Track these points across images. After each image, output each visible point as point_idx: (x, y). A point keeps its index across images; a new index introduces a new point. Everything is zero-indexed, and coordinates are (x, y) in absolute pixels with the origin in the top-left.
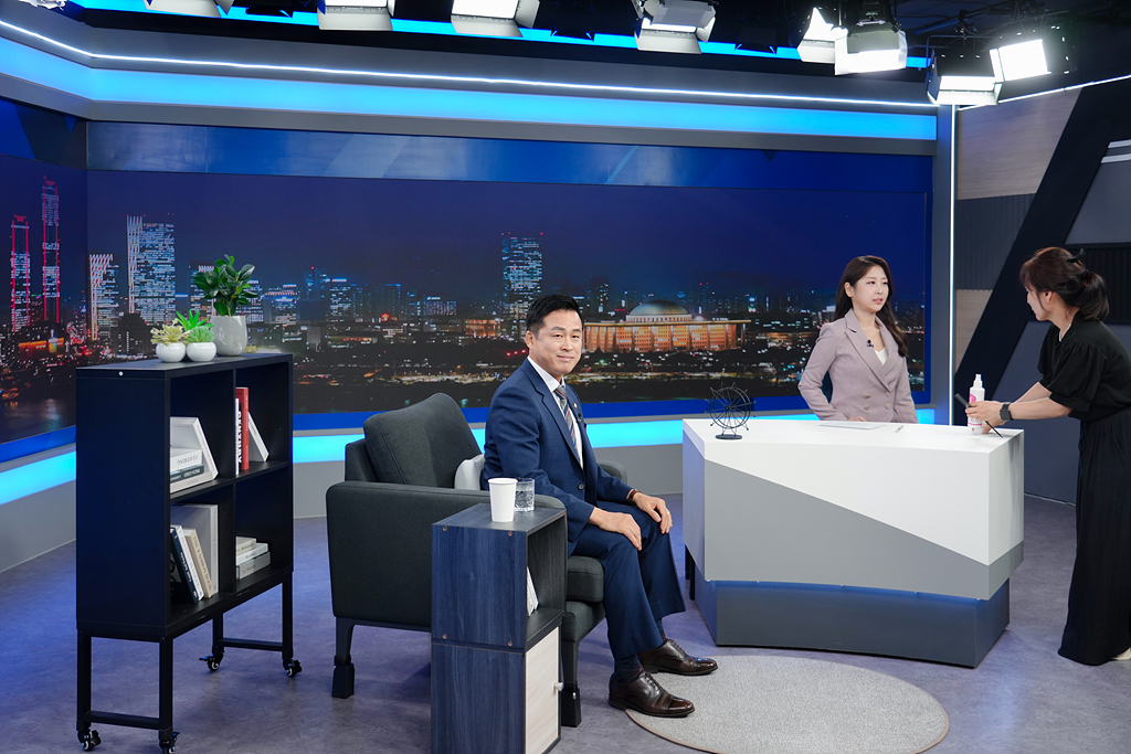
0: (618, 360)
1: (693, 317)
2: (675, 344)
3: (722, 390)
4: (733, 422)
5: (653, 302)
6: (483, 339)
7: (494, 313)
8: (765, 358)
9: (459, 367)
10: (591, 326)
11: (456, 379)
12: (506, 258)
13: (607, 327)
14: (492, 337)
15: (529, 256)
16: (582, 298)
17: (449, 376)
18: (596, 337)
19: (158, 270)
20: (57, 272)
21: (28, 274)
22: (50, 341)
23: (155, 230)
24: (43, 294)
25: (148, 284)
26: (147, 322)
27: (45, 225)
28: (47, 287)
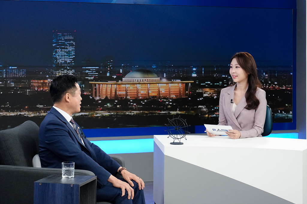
0: (117, 104)
1: (161, 79)
2: (150, 95)
3: (173, 119)
4: (179, 136)
5: (138, 71)
6: (40, 91)
7: (47, 76)
8: (202, 103)
9: (26, 107)
10: (102, 84)
11: (25, 114)
12: (55, 45)
13: (112, 84)
14: (46, 90)
15: (68, 43)
16: (98, 68)
17: (21, 112)
18: (105, 91)
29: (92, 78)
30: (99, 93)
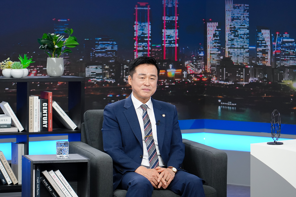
19: (241, 32)
20: (176, 33)
21: (149, 33)
22: (168, 71)
23: (239, 8)
24: (163, 45)
25: (235, 40)
26: (234, 63)
27: (165, 6)
28: (166, 41)
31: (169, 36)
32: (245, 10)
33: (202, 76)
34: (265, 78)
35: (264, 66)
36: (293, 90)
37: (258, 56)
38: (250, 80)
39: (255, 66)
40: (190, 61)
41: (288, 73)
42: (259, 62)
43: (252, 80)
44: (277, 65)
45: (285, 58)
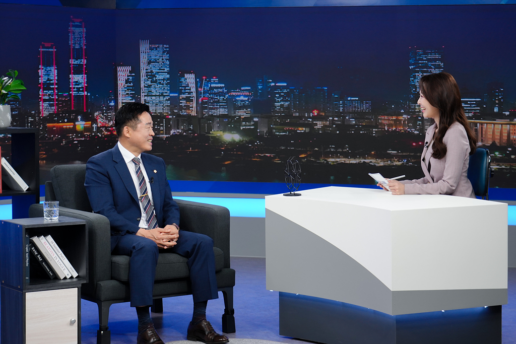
0: (512, 153)
6: (392, 131)
7: (402, 111)
9: (373, 153)
10: (487, 123)
11: (371, 162)
12: (412, 67)
13: (502, 124)
14: (401, 130)
15: (432, 65)
16: (479, 100)
17: (365, 159)
18: (491, 133)
19: (159, 77)
20: (84, 79)
21: (55, 80)
22: (76, 123)
23: (157, 50)
24: (71, 93)
25: (153, 86)
26: (152, 113)
27: (72, 48)
28: (74, 88)
29: (470, 115)
30: (482, 137)
31: (77, 83)
32: (164, 52)
33: (113, 129)
34: (190, 129)
35: (189, 116)
36: (224, 142)
37: (181, 104)
38: (172, 132)
39: (178, 115)
40: (100, 112)
41: (218, 123)
42: (182, 111)
43: (175, 132)
44: (205, 114)
45: (214, 106)
